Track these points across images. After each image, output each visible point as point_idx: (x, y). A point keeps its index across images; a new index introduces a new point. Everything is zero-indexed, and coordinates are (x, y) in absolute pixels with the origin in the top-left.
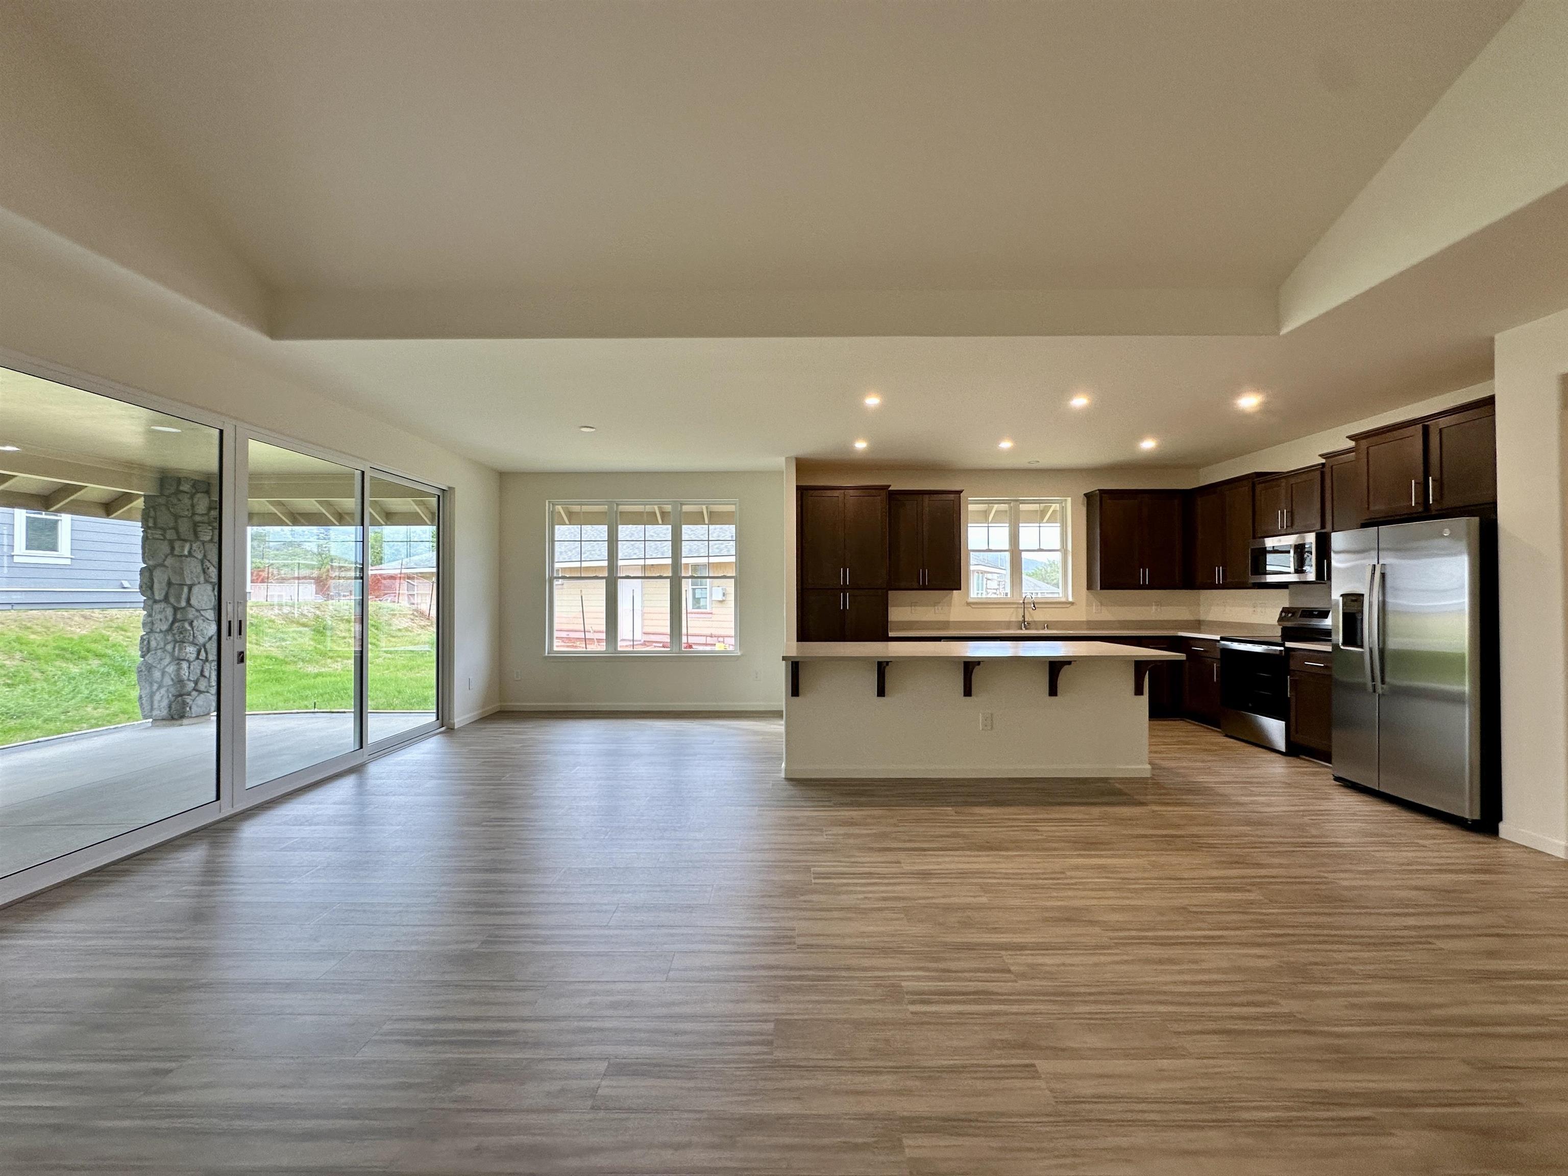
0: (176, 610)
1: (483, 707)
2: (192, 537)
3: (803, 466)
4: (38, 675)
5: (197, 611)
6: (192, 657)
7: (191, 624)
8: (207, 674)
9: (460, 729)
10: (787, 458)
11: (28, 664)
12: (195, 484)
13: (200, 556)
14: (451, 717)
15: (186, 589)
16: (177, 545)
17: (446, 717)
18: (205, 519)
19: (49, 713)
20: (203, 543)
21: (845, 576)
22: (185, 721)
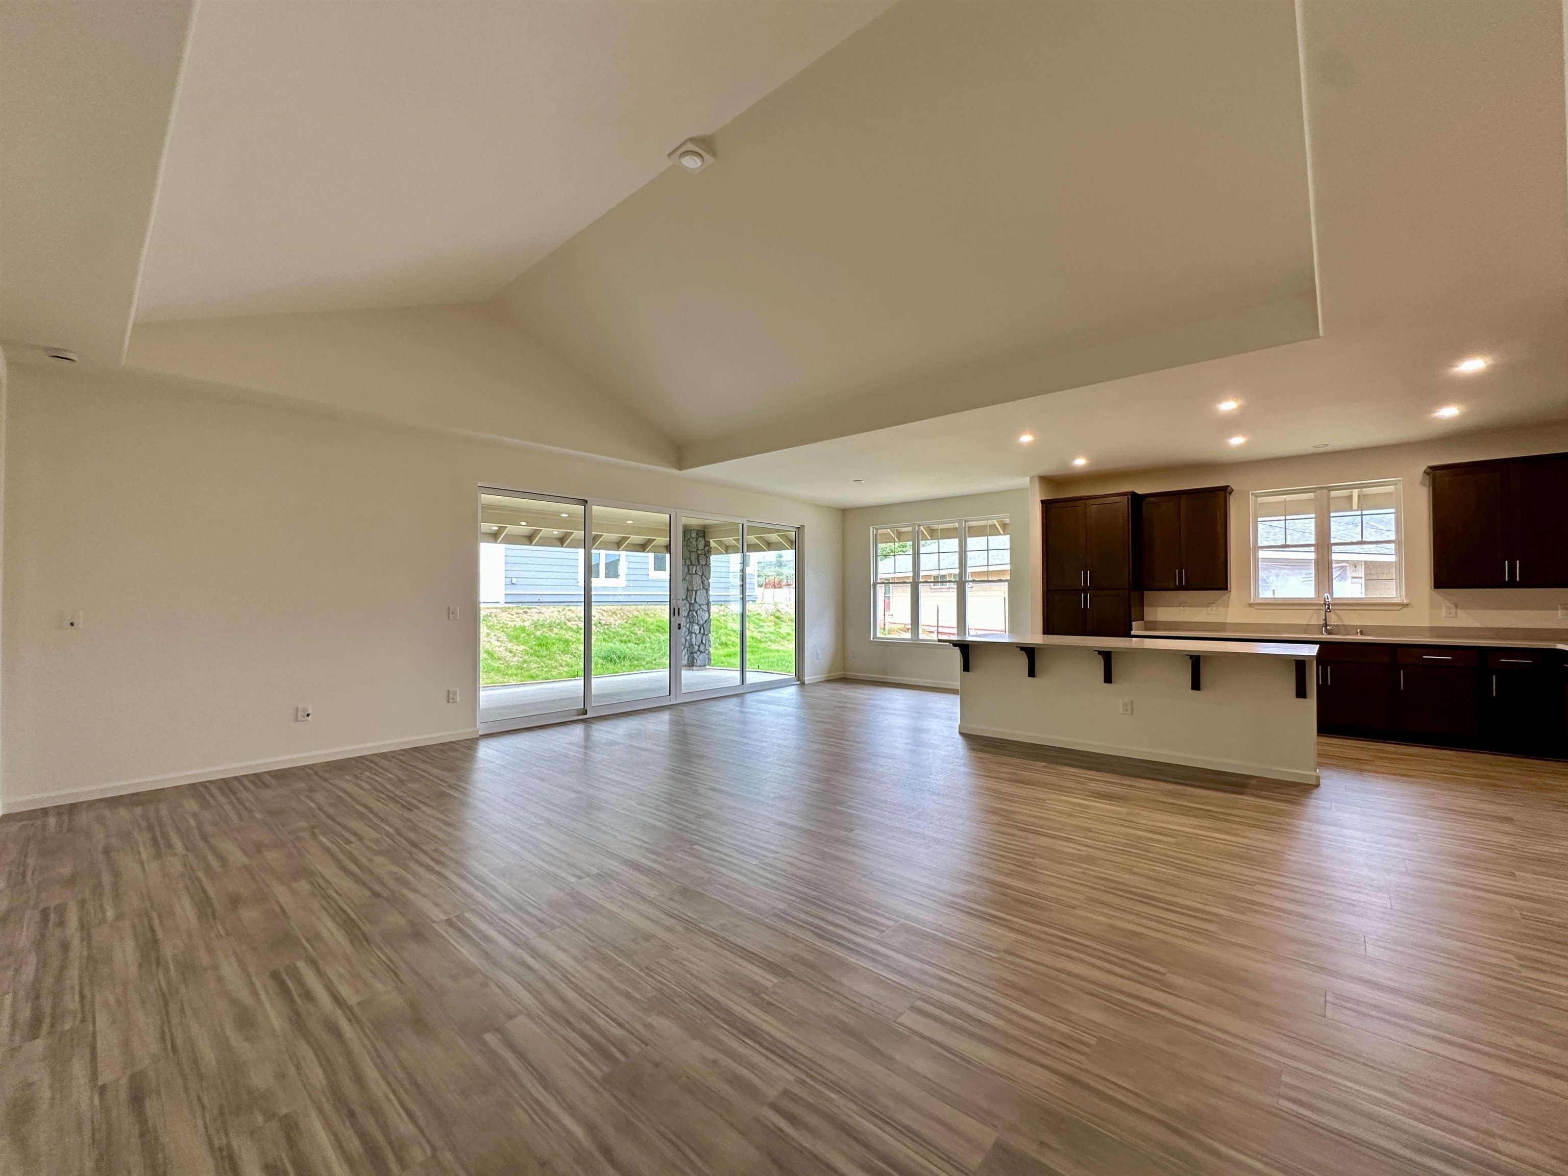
0: (690, 604)
1: (829, 672)
2: (697, 563)
3: (1047, 481)
4: (648, 640)
5: (700, 605)
6: (697, 632)
7: (696, 613)
8: (704, 642)
9: (808, 684)
10: (1031, 478)
11: (645, 633)
12: (698, 532)
13: (700, 574)
14: (803, 676)
15: (694, 593)
16: (690, 567)
17: (801, 677)
18: (703, 552)
19: (648, 659)
20: (702, 566)
21: (1085, 578)
22: (695, 668)
